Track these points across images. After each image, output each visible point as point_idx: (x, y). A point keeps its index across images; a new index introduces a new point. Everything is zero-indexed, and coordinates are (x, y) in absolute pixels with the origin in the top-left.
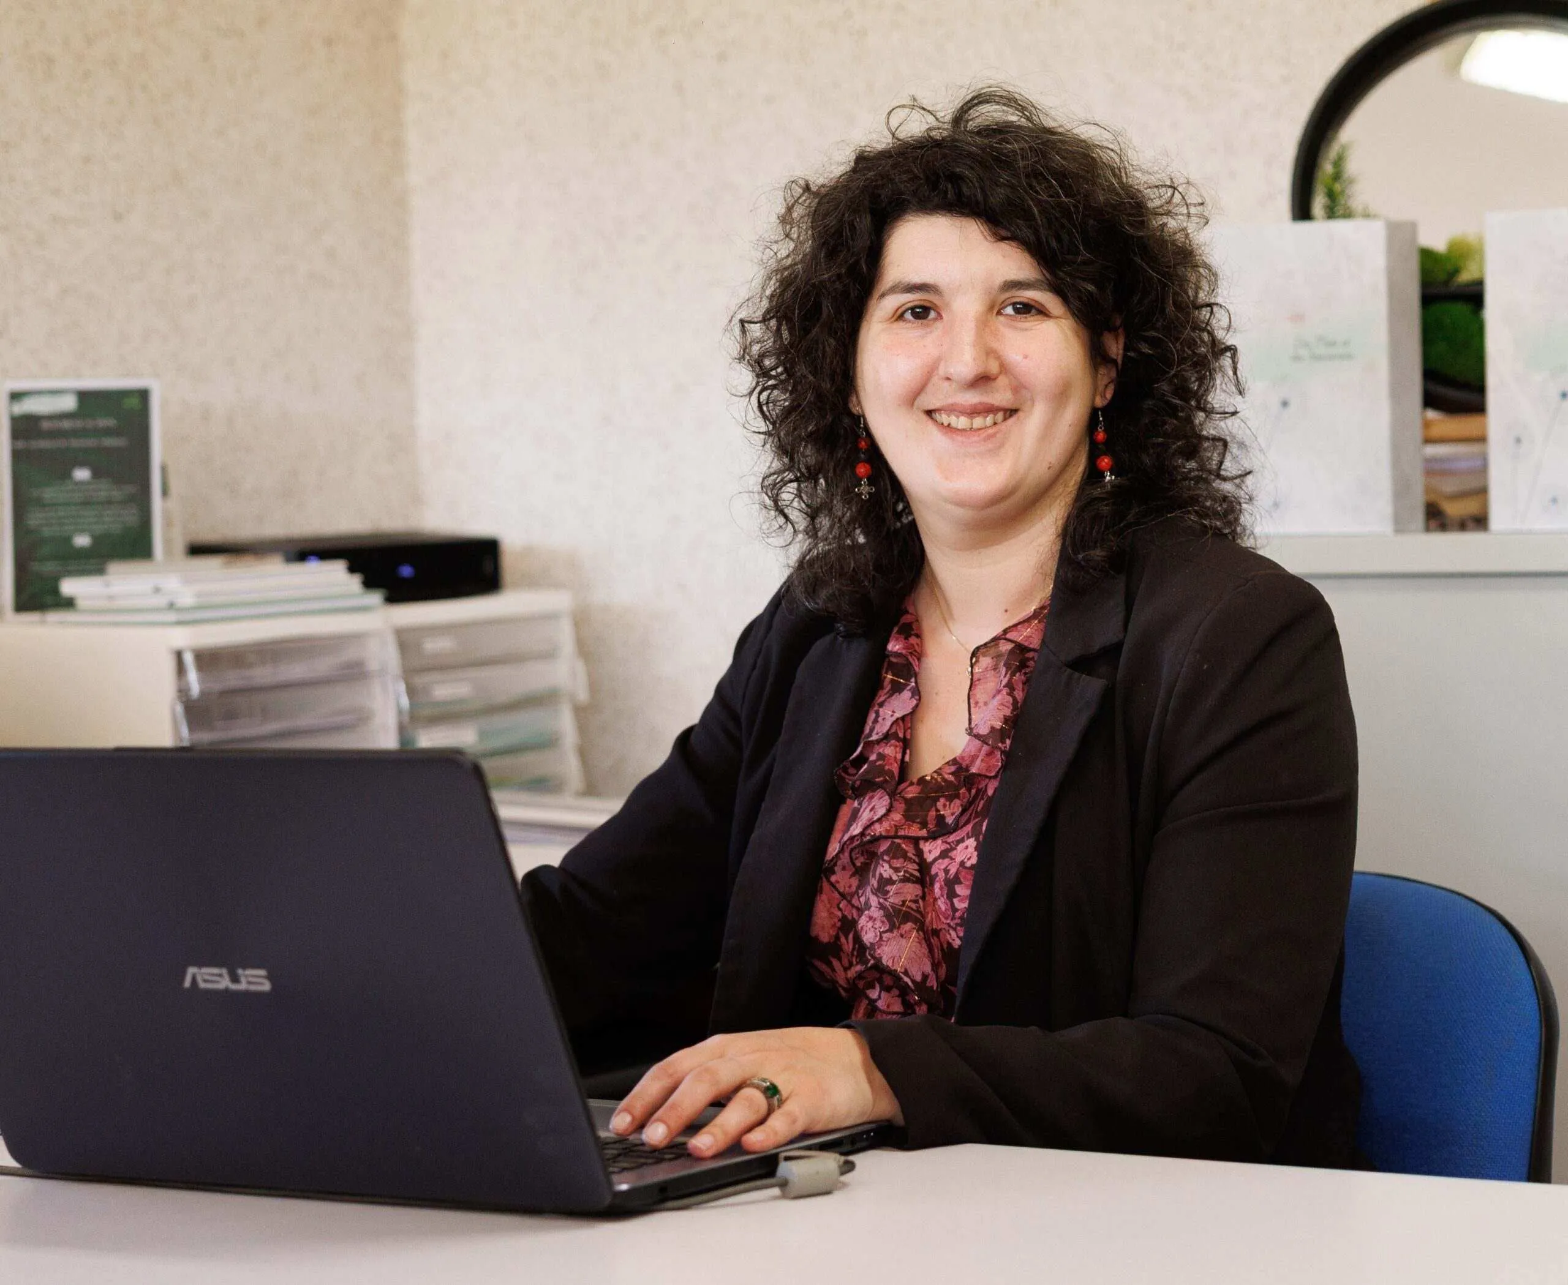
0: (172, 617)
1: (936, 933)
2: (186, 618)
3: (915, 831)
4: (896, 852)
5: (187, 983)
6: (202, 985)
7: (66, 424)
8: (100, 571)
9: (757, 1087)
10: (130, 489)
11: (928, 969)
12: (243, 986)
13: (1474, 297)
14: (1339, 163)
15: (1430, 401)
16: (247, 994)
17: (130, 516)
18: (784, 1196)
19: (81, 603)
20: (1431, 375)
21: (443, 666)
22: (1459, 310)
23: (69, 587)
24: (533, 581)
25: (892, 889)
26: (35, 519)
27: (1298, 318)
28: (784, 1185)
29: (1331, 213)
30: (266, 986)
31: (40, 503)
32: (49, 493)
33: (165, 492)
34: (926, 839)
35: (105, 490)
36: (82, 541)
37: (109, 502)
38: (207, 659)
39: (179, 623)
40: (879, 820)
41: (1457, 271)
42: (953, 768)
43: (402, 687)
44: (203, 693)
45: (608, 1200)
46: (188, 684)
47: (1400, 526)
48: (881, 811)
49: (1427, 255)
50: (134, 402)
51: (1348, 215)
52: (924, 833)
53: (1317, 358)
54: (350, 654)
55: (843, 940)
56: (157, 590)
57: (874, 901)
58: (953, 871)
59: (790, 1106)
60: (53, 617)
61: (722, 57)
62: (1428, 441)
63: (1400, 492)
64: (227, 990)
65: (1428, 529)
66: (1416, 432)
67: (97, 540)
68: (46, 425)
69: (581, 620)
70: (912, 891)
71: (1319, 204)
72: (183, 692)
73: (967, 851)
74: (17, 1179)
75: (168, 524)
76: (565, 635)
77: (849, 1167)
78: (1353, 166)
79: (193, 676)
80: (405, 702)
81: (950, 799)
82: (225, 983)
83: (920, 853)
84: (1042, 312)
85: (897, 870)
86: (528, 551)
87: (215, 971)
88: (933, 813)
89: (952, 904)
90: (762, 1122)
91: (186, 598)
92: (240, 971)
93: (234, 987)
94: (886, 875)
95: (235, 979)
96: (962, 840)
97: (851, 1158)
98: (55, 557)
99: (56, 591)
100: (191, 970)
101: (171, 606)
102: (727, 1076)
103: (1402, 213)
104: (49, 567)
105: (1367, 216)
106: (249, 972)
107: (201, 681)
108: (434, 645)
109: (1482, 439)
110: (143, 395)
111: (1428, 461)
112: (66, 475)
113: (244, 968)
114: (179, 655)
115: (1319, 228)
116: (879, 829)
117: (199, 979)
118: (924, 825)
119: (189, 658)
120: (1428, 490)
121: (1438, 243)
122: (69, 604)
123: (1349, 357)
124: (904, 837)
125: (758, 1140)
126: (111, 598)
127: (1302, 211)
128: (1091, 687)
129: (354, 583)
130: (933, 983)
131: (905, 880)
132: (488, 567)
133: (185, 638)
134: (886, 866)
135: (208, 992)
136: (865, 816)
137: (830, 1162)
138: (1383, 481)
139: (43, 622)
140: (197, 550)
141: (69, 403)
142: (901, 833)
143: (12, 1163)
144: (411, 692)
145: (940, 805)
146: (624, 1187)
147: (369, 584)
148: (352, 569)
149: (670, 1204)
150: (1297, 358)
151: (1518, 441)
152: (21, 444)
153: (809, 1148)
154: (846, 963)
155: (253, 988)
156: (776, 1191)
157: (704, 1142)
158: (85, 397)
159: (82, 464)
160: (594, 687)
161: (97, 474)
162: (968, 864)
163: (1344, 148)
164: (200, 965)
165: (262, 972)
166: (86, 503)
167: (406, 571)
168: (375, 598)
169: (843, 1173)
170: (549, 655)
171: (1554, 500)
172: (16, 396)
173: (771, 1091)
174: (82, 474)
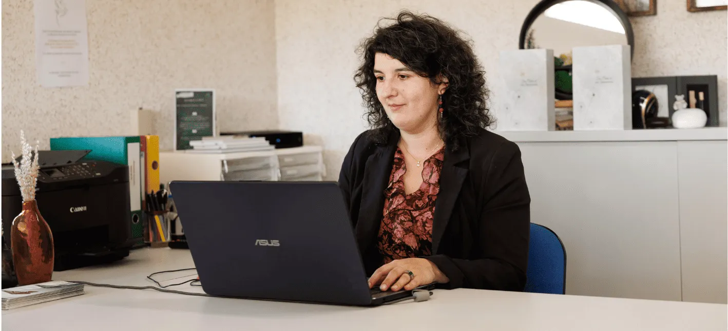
0: (220, 151)
1: (418, 236)
2: (225, 152)
3: (410, 208)
4: (405, 213)
5: (256, 244)
6: (261, 244)
7: (191, 100)
8: (201, 139)
9: (407, 273)
10: (207, 118)
11: (416, 245)
12: (272, 245)
13: (569, 69)
14: (531, 35)
15: (557, 97)
16: (273, 247)
17: (207, 125)
18: (415, 301)
19: (195, 148)
20: (557, 90)
21: (290, 166)
22: (564, 72)
23: (192, 143)
24: (310, 144)
25: (406, 223)
26: (182, 125)
27: (523, 74)
28: (415, 298)
29: (529, 47)
30: (278, 245)
31: (184, 122)
32: (186, 118)
33: (216, 119)
34: (413, 211)
35: (201, 118)
36: (194, 131)
37: (201, 121)
38: (230, 163)
39: (223, 153)
40: (400, 205)
41: (563, 63)
42: (419, 192)
43: (279, 171)
44: (229, 172)
45: (370, 302)
46: (225, 169)
47: (550, 129)
48: (401, 202)
49: (556, 59)
50: (208, 95)
51: (534, 48)
52: (412, 209)
53: (528, 85)
54: (266, 162)
55: (384, 236)
56: (216, 144)
57: (399, 226)
58: (425, 219)
59: (416, 279)
60: (188, 151)
61: (361, 6)
62: (556, 107)
63: (549, 120)
64: (267, 246)
65: (556, 130)
66: (553, 105)
67: (198, 131)
68: (185, 101)
69: (323, 153)
70: (410, 224)
71: (526, 45)
72: (223, 172)
73: (428, 215)
74: (205, 297)
75: (216, 127)
76: (320, 158)
77: (431, 294)
78: (534, 36)
79: (226, 167)
80: (280, 175)
81: (419, 200)
82: (267, 244)
83: (411, 214)
84: (408, 76)
85: (406, 218)
86: (308, 136)
87: (265, 241)
88: (414, 204)
89: (424, 228)
90: (408, 283)
91: (224, 146)
92: (271, 241)
93: (269, 245)
94: (403, 219)
95: (270, 243)
96: (426, 212)
97: (431, 291)
98: (187, 136)
99: (188, 144)
100: (257, 241)
101: (220, 149)
102: (400, 271)
103: (550, 48)
104: (186, 138)
105: (539, 48)
106: (274, 241)
107: (228, 168)
108: (287, 160)
109: (571, 107)
110: (211, 93)
111: (557, 112)
112: (191, 114)
113: (273, 240)
114: (223, 162)
115: (526, 51)
116: (400, 207)
117: (260, 243)
118: (412, 207)
119: (225, 162)
120: (556, 120)
121: (558, 55)
122: (192, 148)
123: (536, 85)
124: (407, 210)
125: (408, 287)
126: (203, 146)
127: (522, 46)
128: (463, 172)
129: (267, 143)
130: (417, 249)
131: (408, 221)
132: (299, 139)
133: (224, 157)
134: (403, 217)
135: (261, 246)
136: (396, 203)
137: (426, 292)
138: (545, 117)
139: (185, 153)
140: (222, 134)
141: (191, 95)
142: (406, 208)
143: (204, 293)
144: (281, 172)
145: (416, 202)
146: (374, 298)
147: (271, 143)
148: (266, 140)
149: (386, 303)
150: (522, 85)
151: (581, 107)
152: (179, 106)
153: (419, 289)
154: (384, 243)
155: (275, 245)
156: (413, 300)
157: (395, 287)
158: (196, 93)
159: (195, 111)
160: (327, 171)
161: (198, 114)
162: (430, 218)
163: (533, 30)
164: (260, 239)
165: (278, 241)
166: (196, 121)
167: (278, 140)
168: (273, 147)
169: (431, 295)
170: (315, 163)
171: (591, 122)
172: (178, 93)
173: (410, 273)
174: (195, 114)
